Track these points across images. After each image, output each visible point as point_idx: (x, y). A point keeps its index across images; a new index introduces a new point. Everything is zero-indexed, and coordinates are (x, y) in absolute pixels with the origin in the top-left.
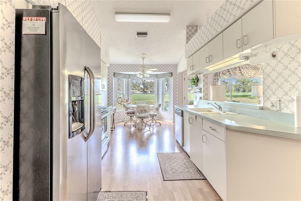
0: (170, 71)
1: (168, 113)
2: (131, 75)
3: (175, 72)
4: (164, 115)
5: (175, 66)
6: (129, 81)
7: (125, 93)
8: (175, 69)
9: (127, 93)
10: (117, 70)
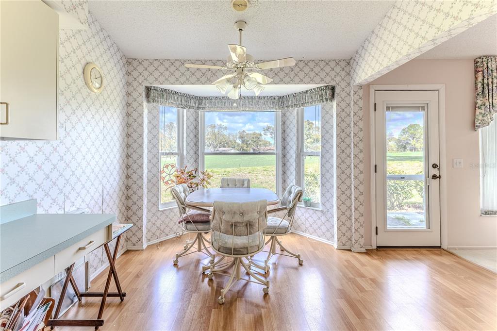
0: (328, 79)
1: (320, 214)
2: (205, 98)
3: (343, 84)
4: (303, 218)
5: (343, 64)
6: (198, 117)
7: (188, 153)
8: (343, 74)
9: (192, 152)
10: (157, 80)
